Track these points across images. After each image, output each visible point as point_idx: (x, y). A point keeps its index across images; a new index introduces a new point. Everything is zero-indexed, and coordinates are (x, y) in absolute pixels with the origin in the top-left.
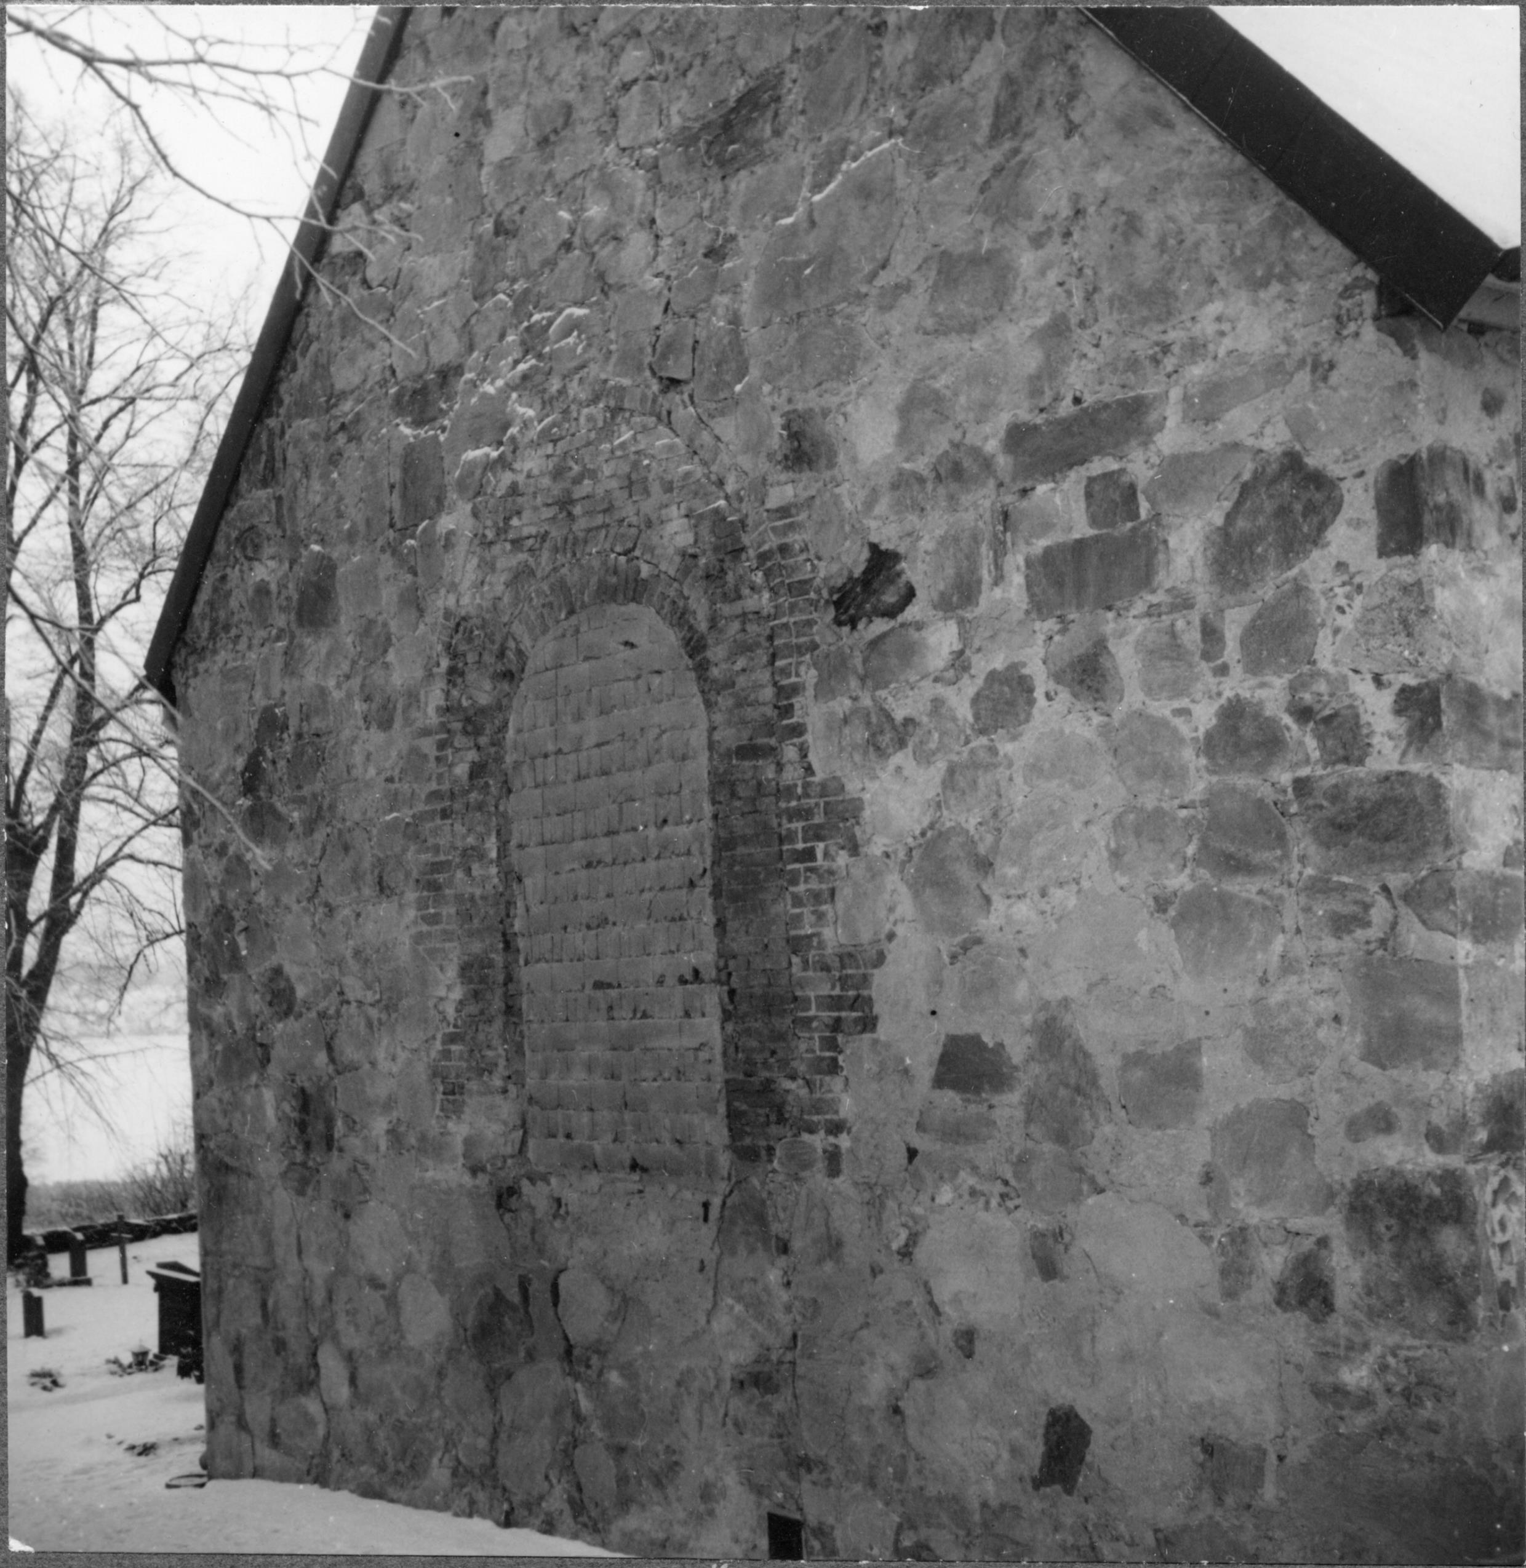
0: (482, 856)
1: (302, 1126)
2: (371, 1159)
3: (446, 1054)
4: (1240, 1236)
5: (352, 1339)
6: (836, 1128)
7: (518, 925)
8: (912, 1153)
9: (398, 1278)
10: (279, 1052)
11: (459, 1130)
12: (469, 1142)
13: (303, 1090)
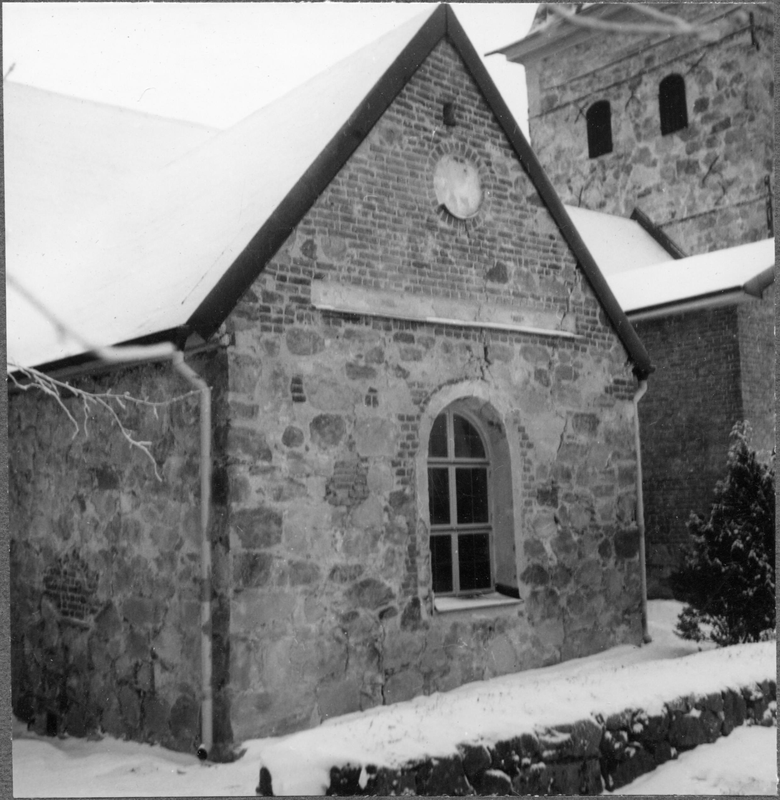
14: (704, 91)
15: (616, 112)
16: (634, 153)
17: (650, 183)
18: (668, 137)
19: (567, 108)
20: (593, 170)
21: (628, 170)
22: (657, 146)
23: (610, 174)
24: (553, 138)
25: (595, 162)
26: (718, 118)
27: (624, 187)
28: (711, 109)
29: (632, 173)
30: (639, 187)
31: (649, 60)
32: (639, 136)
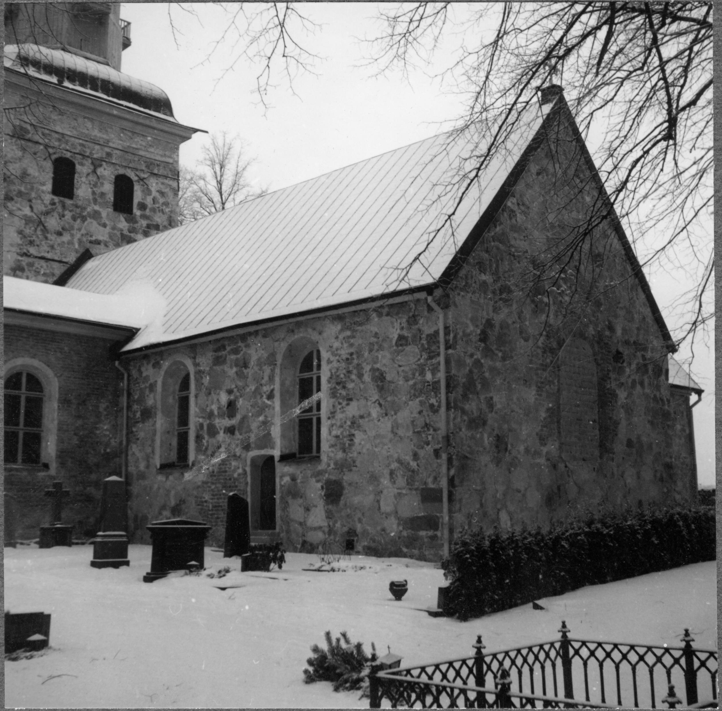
0: (554, 383)
1: (497, 447)
2: (519, 456)
3: (542, 430)
4: (656, 471)
5: (512, 508)
6: (614, 453)
7: (561, 402)
8: (623, 458)
9: (526, 489)
10: (490, 422)
11: (545, 450)
12: (547, 453)
13: (498, 435)
14: (145, 199)
15: (79, 174)
16: (89, 209)
17: (101, 238)
18: (117, 214)
19: (37, 146)
20: (53, 204)
21: (84, 219)
22: (108, 215)
23: (68, 215)
24: (20, 159)
25: (56, 199)
26: (151, 221)
27: (79, 230)
28: (148, 212)
29: (86, 223)
30: (91, 236)
31: (109, 155)
32: (95, 201)
